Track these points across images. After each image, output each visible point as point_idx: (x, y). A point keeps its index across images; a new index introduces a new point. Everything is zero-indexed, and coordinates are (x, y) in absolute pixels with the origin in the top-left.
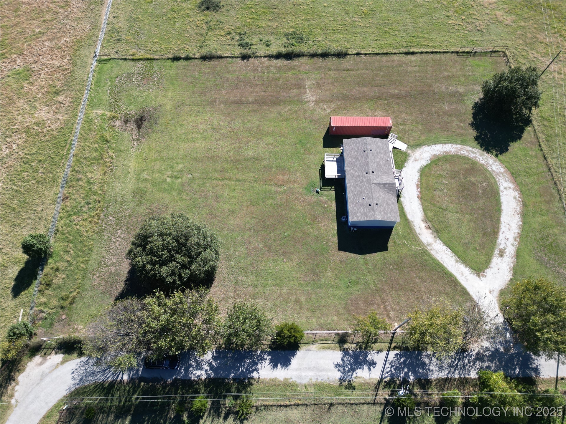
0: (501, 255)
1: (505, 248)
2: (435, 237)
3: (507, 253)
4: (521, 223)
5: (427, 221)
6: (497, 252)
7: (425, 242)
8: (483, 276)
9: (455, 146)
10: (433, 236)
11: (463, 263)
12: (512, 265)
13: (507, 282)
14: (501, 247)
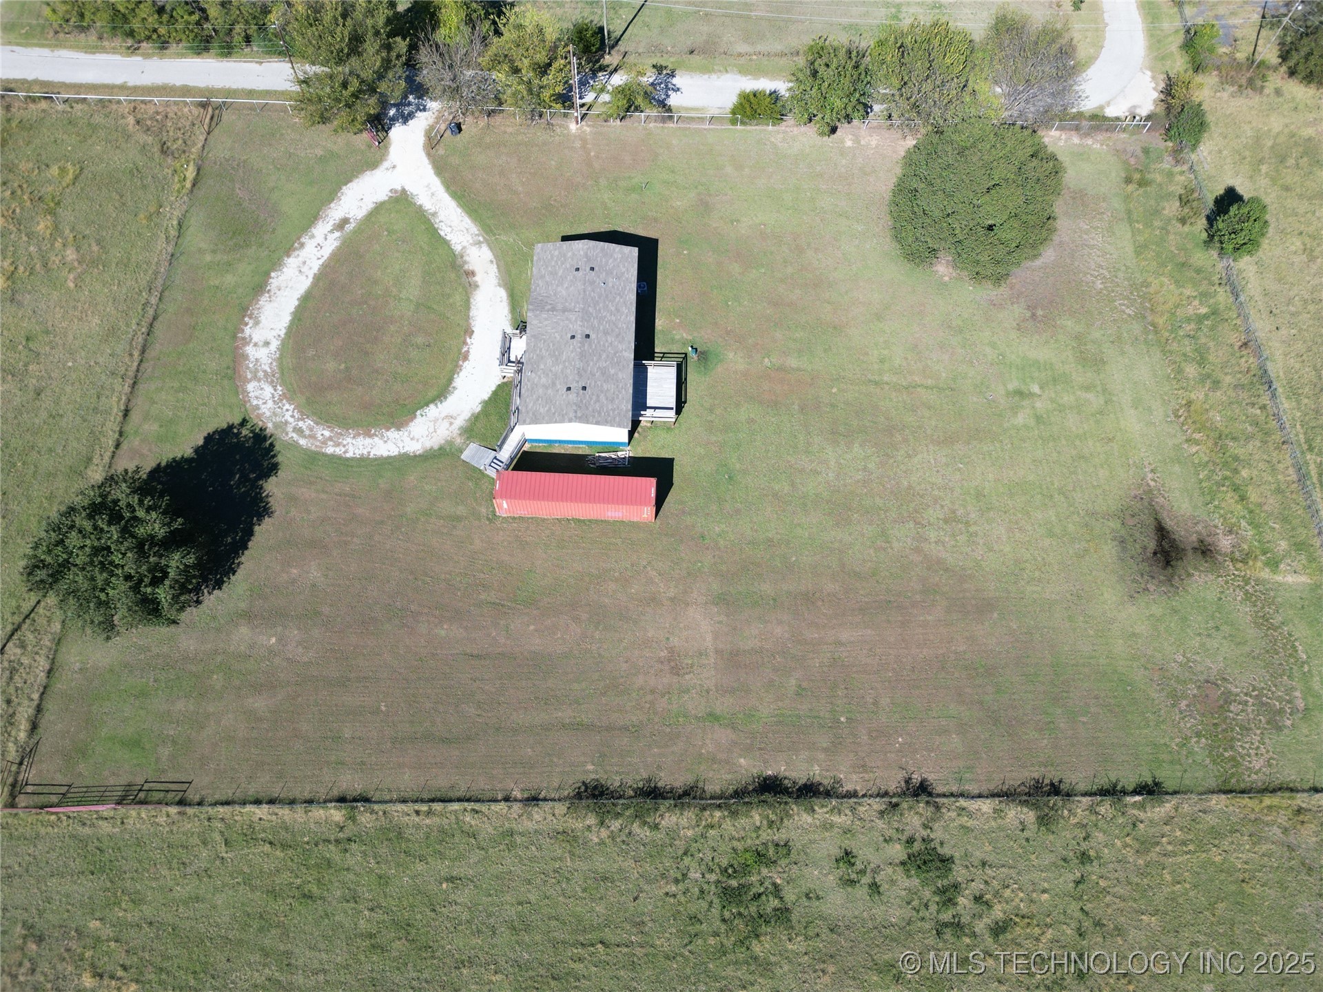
0: (345, 221)
1: (331, 232)
2: (462, 257)
3: (332, 222)
4: (273, 274)
5: (467, 285)
6: (349, 227)
7: (485, 248)
8: (396, 191)
9: (339, 451)
10: (466, 258)
11: (426, 211)
12: (332, 205)
13: (356, 181)
14: (337, 234)
